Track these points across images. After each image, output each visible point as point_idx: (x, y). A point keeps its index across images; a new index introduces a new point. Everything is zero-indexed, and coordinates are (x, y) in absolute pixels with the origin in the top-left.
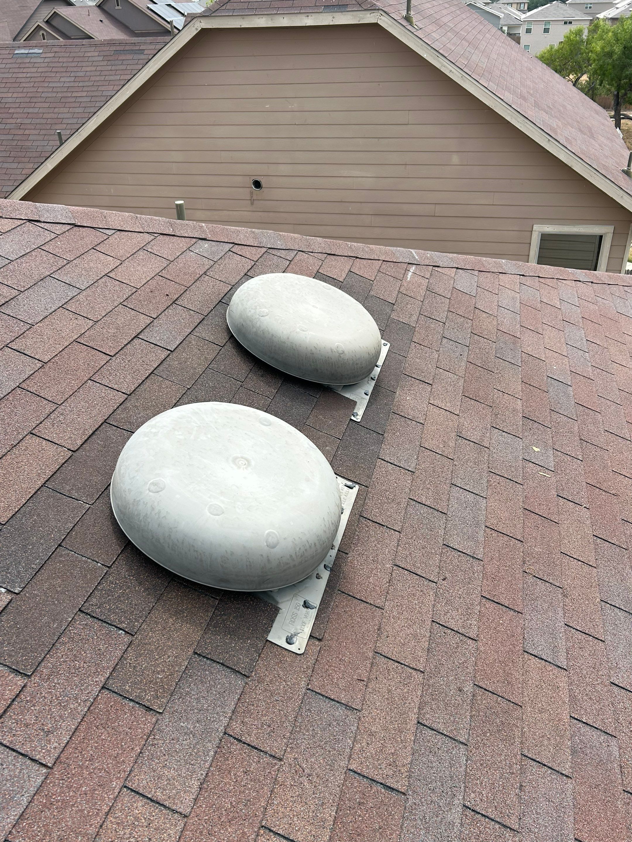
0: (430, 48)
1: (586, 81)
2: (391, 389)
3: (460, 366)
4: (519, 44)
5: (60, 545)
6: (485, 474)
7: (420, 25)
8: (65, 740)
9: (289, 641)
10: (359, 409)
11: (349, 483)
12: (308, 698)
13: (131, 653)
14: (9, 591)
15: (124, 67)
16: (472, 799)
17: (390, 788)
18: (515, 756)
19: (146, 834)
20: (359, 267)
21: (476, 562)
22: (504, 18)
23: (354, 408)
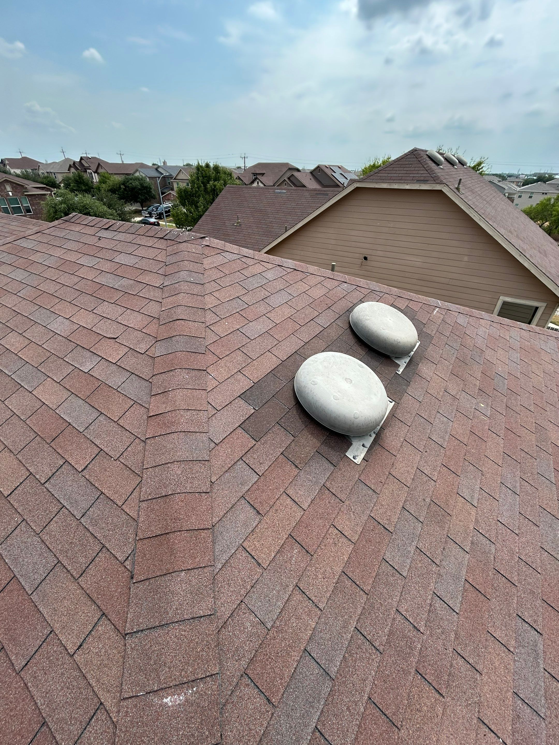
0: (466, 204)
1: (548, 225)
2: (417, 362)
3: (452, 359)
4: (513, 203)
5: (273, 396)
6: (455, 411)
7: (463, 192)
8: (266, 468)
9: (354, 458)
10: (401, 369)
11: (391, 400)
12: (358, 482)
13: (293, 444)
14: (254, 409)
15: (318, 201)
16: (420, 545)
17: (386, 528)
18: (444, 535)
19: (290, 511)
20: (411, 305)
21: (442, 449)
22: (507, 189)
23: (398, 368)
